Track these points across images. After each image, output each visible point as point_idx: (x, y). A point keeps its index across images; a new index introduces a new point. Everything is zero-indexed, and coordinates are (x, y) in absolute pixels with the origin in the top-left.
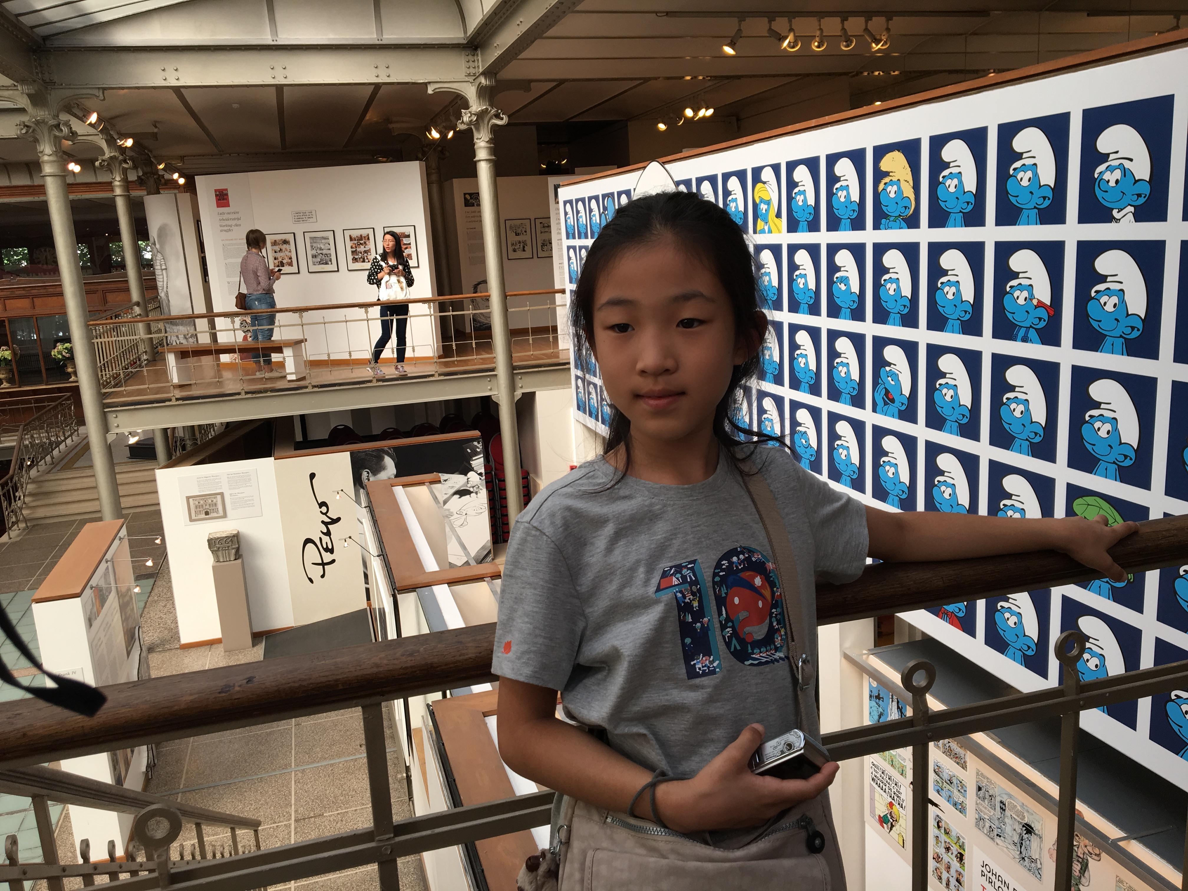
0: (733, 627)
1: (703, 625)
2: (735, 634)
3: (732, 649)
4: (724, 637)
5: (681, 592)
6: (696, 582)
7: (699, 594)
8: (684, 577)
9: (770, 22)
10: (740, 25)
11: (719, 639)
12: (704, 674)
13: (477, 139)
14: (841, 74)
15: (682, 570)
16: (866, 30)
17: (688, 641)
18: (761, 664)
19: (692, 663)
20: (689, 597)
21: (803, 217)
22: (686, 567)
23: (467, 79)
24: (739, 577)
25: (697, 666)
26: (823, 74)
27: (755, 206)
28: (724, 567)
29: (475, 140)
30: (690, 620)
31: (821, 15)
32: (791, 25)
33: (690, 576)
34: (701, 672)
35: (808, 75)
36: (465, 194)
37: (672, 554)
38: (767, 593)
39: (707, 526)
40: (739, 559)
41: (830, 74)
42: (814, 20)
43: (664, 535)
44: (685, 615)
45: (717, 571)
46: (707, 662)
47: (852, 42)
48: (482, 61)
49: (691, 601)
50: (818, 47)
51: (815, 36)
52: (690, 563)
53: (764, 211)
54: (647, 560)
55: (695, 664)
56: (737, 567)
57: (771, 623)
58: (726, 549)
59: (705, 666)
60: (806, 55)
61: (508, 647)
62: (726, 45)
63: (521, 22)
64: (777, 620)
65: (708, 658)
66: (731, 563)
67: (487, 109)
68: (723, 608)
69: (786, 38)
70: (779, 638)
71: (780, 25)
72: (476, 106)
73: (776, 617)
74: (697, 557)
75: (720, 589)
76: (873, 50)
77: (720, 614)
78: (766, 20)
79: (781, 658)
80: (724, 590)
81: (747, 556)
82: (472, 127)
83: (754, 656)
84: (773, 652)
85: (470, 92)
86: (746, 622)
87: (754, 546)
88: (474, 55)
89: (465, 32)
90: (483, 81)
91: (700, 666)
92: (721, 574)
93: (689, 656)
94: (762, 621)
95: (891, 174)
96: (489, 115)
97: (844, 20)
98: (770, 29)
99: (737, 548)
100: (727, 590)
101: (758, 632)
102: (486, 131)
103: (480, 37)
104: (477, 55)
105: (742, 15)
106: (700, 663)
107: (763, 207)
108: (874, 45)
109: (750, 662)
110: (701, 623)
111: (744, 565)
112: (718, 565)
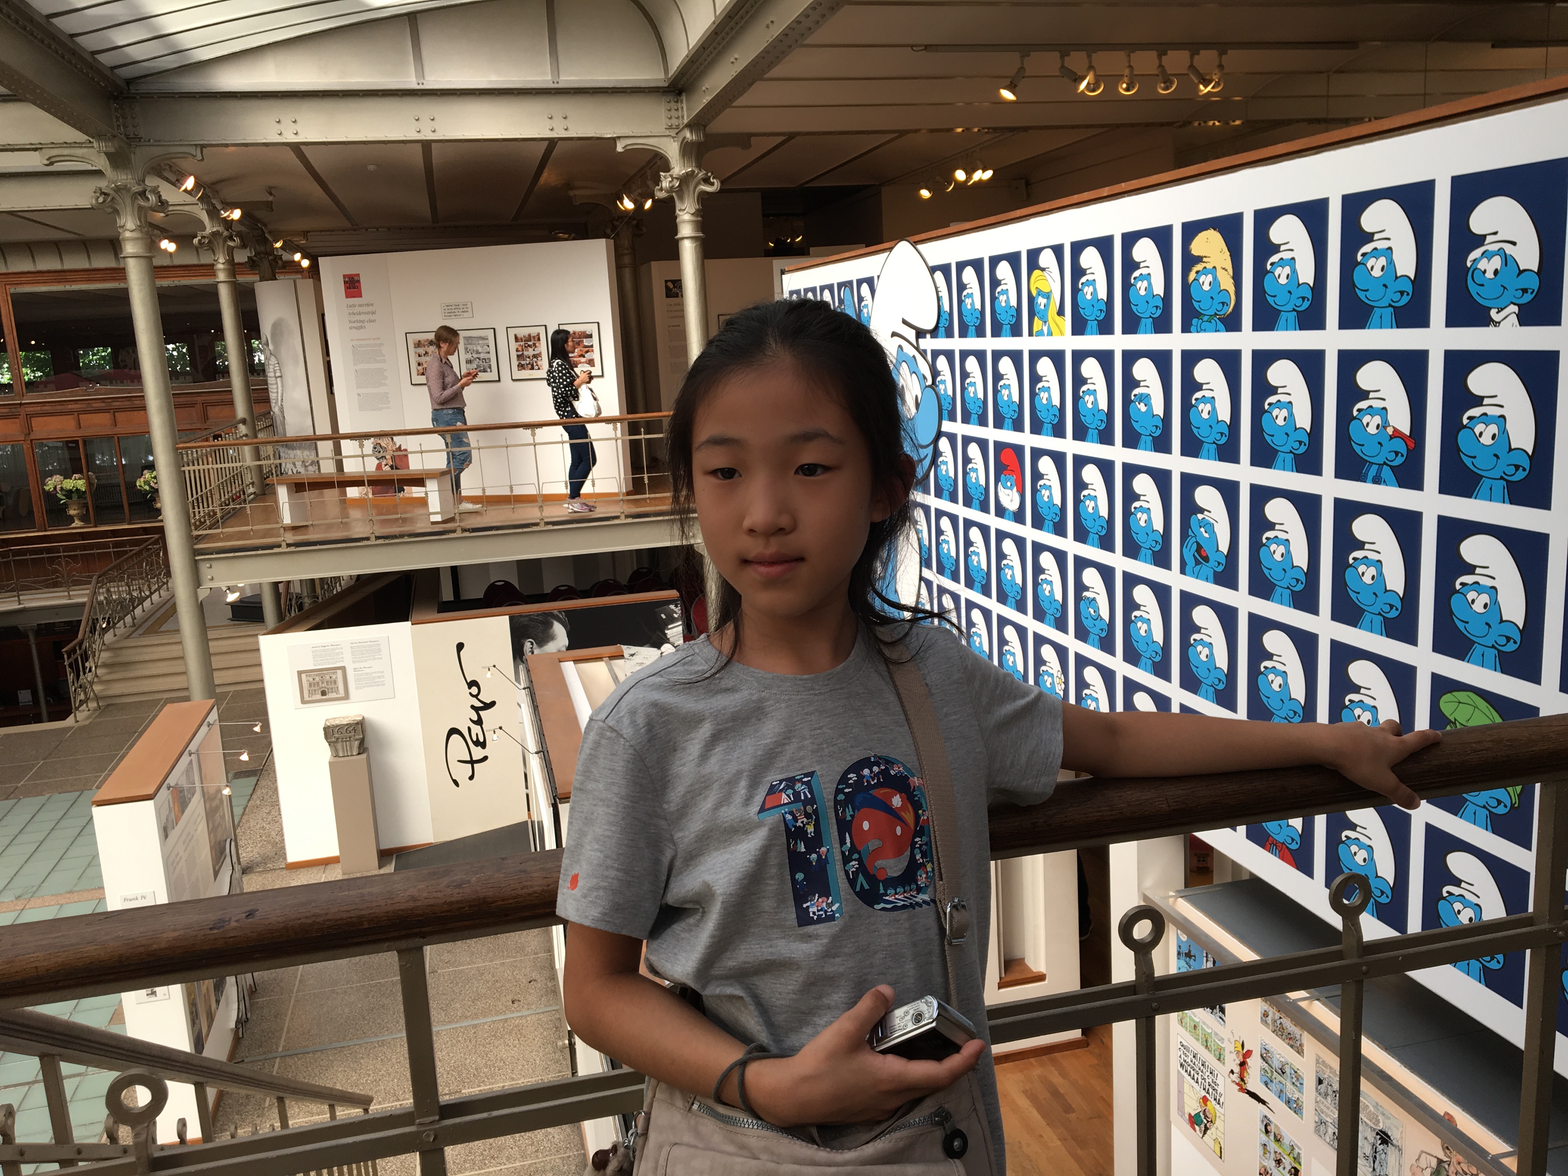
0: (860, 860)
1: (819, 856)
2: (862, 868)
3: (858, 889)
4: (847, 873)
5: (791, 813)
6: (812, 801)
7: (815, 817)
8: (797, 794)
9: (1062, 57)
10: (1022, 63)
11: (841, 875)
12: (820, 920)
13: (680, 210)
14: (1162, 125)
15: (794, 785)
16: (1192, 67)
17: (800, 876)
18: (895, 908)
19: (805, 906)
20: (802, 820)
21: (1092, 315)
22: (800, 780)
23: (667, 133)
24: (871, 794)
25: (811, 910)
26: (1139, 125)
27: (1031, 299)
28: (851, 781)
29: (677, 212)
30: (803, 850)
31: (1131, 47)
32: (1090, 62)
33: (804, 793)
34: (815, 917)
35: (1118, 126)
36: (666, 281)
37: (784, 764)
38: (909, 817)
39: (831, 729)
40: (871, 772)
41: (1148, 125)
42: (1121, 55)
43: (775, 739)
44: (796, 843)
45: (840, 787)
46: (824, 905)
47: (1172, 83)
48: (688, 109)
49: (804, 825)
50: (1127, 90)
51: (1122, 76)
52: (806, 775)
53: (1042, 307)
54: (750, 771)
55: (808, 907)
56: (868, 782)
57: (913, 856)
58: (855, 759)
59: (821, 910)
60: (1111, 100)
61: (575, 880)
62: (1004, 88)
63: (736, 59)
64: (921, 852)
65: (825, 899)
66: (861, 777)
67: (693, 171)
68: (847, 835)
69: (1084, 78)
70: (924, 876)
71: (1075, 61)
72: (679, 168)
73: (920, 848)
74: (816, 768)
75: (844, 810)
76: (1201, 94)
77: (842, 842)
78: (1057, 54)
79: (924, 902)
80: (849, 812)
81: (883, 768)
82: (674, 194)
83: (887, 898)
84: (914, 893)
85: (672, 150)
86: (877, 853)
87: (893, 755)
88: (677, 102)
89: (666, 71)
90: (689, 135)
91: (815, 909)
92: (847, 790)
93: (800, 896)
94: (899, 853)
95: (1204, 259)
96: (696, 180)
97: (1162, 54)
98: (1063, 67)
99: (870, 758)
100: (854, 811)
101: (893, 867)
102: (692, 200)
103: (685, 79)
104: (682, 102)
105: (1025, 49)
106: (815, 906)
107: (1042, 301)
108: (1201, 87)
109: (882, 905)
110: (818, 853)
111: (878, 780)
112: (844, 779)
